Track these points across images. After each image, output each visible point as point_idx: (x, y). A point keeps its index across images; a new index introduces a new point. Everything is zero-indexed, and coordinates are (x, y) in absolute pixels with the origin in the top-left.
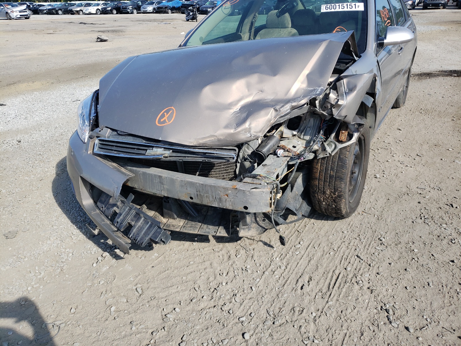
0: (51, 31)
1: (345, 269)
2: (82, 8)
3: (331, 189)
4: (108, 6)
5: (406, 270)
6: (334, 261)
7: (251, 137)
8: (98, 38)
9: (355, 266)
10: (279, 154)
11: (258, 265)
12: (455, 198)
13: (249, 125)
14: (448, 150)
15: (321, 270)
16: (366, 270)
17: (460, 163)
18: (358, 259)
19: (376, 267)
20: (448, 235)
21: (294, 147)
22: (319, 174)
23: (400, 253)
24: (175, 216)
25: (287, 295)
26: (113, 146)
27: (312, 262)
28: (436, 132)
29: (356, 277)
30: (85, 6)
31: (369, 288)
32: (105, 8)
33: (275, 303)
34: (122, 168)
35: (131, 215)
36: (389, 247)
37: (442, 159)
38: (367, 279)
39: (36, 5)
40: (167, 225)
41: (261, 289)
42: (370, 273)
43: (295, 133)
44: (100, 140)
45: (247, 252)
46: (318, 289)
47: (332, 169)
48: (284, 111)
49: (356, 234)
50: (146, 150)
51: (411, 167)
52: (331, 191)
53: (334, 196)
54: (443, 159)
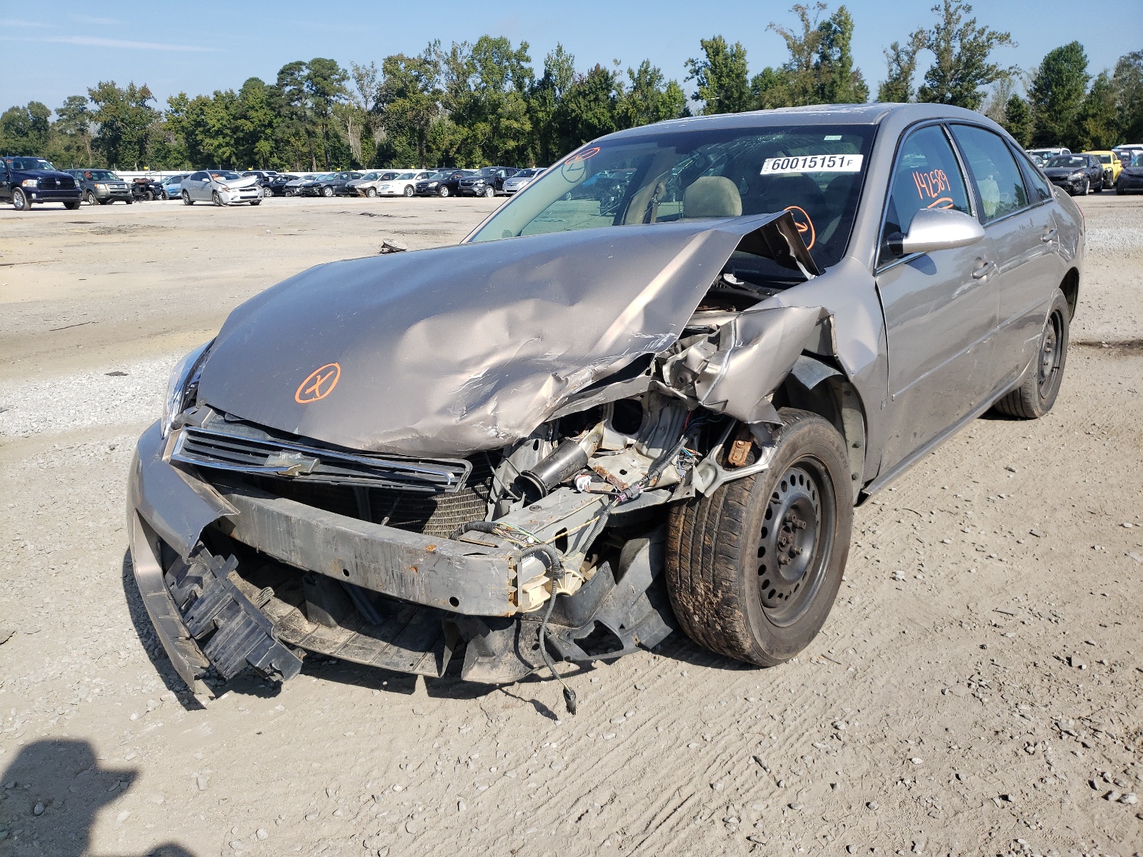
0: (295, 230)
1: (712, 786)
2: (375, 183)
3: (707, 582)
4: (431, 179)
5: (868, 804)
6: (691, 764)
7: (497, 436)
8: (385, 245)
9: (738, 783)
10: (581, 487)
11: (501, 754)
12: (1087, 642)
13: (495, 410)
14: (1122, 525)
15: (648, 783)
16: (765, 793)
17: (1140, 559)
18: (756, 766)
19: (792, 790)
20: (1023, 732)
21: (623, 472)
22: (681, 543)
23: (873, 763)
24: (332, 621)
25: (536, 830)
26: (210, 445)
27: (635, 761)
28: (1109, 480)
29: (728, 807)
30: (383, 179)
31: (748, 838)
32: (424, 184)
33: (498, 845)
34: (220, 495)
35: (221, 604)
36: (849, 749)
37: (1093, 548)
38: (754, 817)
39: (280, 176)
40: (309, 639)
41: (482, 809)
42: (770, 802)
43: (630, 440)
44: (191, 433)
45: (490, 724)
46: (620, 824)
47: (709, 531)
48: (576, 383)
49: (778, 706)
50: (267, 456)
51: (1001, 560)
52: (707, 586)
53: (715, 600)
54: (1097, 547)
